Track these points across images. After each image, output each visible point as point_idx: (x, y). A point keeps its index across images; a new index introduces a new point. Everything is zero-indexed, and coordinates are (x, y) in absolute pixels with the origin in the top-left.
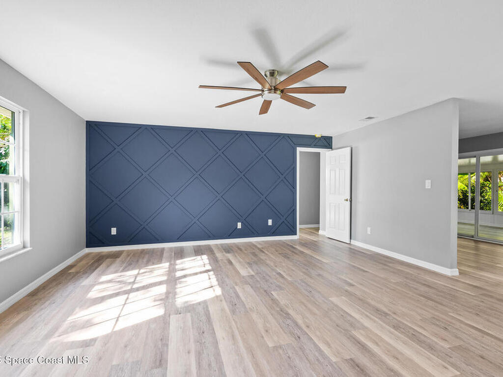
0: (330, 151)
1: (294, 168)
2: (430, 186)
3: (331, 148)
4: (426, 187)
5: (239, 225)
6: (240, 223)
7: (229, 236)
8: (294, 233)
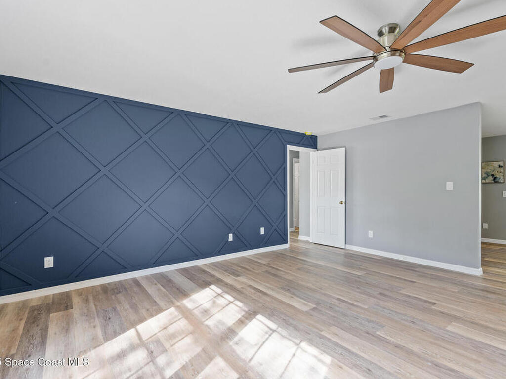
0: (315, 151)
1: (284, 168)
2: (452, 188)
3: (317, 148)
4: (447, 189)
5: (231, 237)
6: (232, 235)
7: (219, 252)
8: (285, 241)
